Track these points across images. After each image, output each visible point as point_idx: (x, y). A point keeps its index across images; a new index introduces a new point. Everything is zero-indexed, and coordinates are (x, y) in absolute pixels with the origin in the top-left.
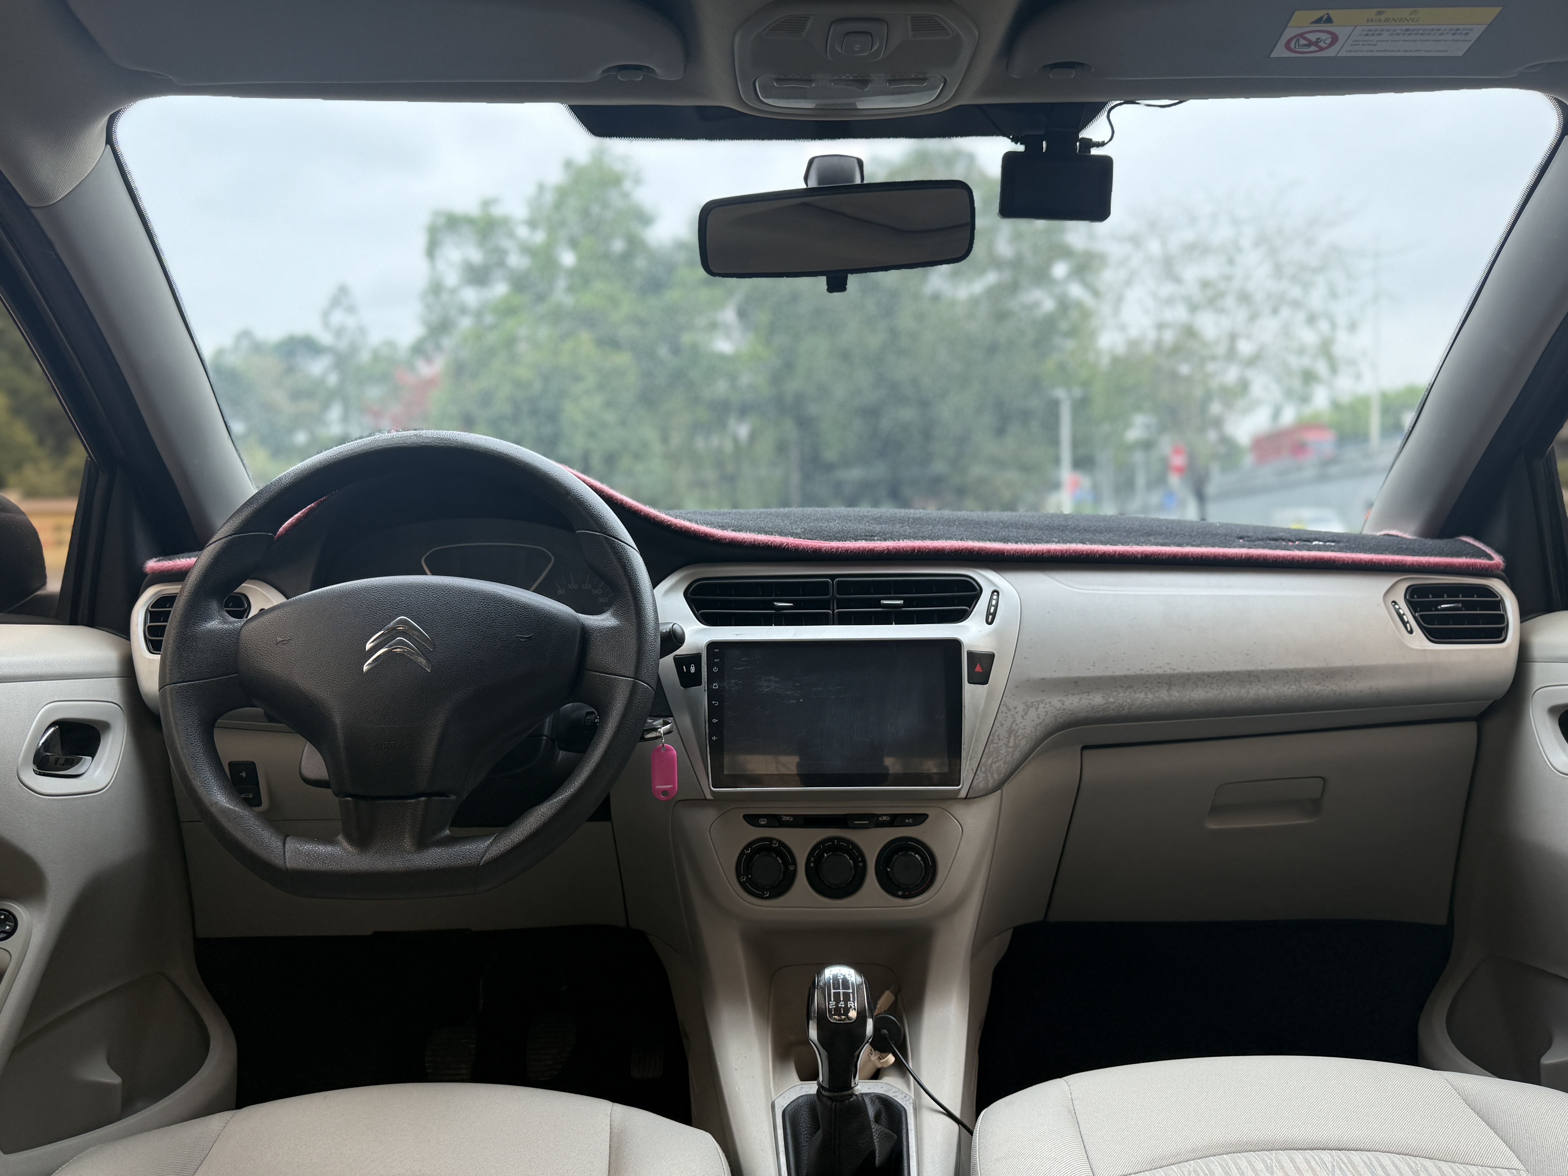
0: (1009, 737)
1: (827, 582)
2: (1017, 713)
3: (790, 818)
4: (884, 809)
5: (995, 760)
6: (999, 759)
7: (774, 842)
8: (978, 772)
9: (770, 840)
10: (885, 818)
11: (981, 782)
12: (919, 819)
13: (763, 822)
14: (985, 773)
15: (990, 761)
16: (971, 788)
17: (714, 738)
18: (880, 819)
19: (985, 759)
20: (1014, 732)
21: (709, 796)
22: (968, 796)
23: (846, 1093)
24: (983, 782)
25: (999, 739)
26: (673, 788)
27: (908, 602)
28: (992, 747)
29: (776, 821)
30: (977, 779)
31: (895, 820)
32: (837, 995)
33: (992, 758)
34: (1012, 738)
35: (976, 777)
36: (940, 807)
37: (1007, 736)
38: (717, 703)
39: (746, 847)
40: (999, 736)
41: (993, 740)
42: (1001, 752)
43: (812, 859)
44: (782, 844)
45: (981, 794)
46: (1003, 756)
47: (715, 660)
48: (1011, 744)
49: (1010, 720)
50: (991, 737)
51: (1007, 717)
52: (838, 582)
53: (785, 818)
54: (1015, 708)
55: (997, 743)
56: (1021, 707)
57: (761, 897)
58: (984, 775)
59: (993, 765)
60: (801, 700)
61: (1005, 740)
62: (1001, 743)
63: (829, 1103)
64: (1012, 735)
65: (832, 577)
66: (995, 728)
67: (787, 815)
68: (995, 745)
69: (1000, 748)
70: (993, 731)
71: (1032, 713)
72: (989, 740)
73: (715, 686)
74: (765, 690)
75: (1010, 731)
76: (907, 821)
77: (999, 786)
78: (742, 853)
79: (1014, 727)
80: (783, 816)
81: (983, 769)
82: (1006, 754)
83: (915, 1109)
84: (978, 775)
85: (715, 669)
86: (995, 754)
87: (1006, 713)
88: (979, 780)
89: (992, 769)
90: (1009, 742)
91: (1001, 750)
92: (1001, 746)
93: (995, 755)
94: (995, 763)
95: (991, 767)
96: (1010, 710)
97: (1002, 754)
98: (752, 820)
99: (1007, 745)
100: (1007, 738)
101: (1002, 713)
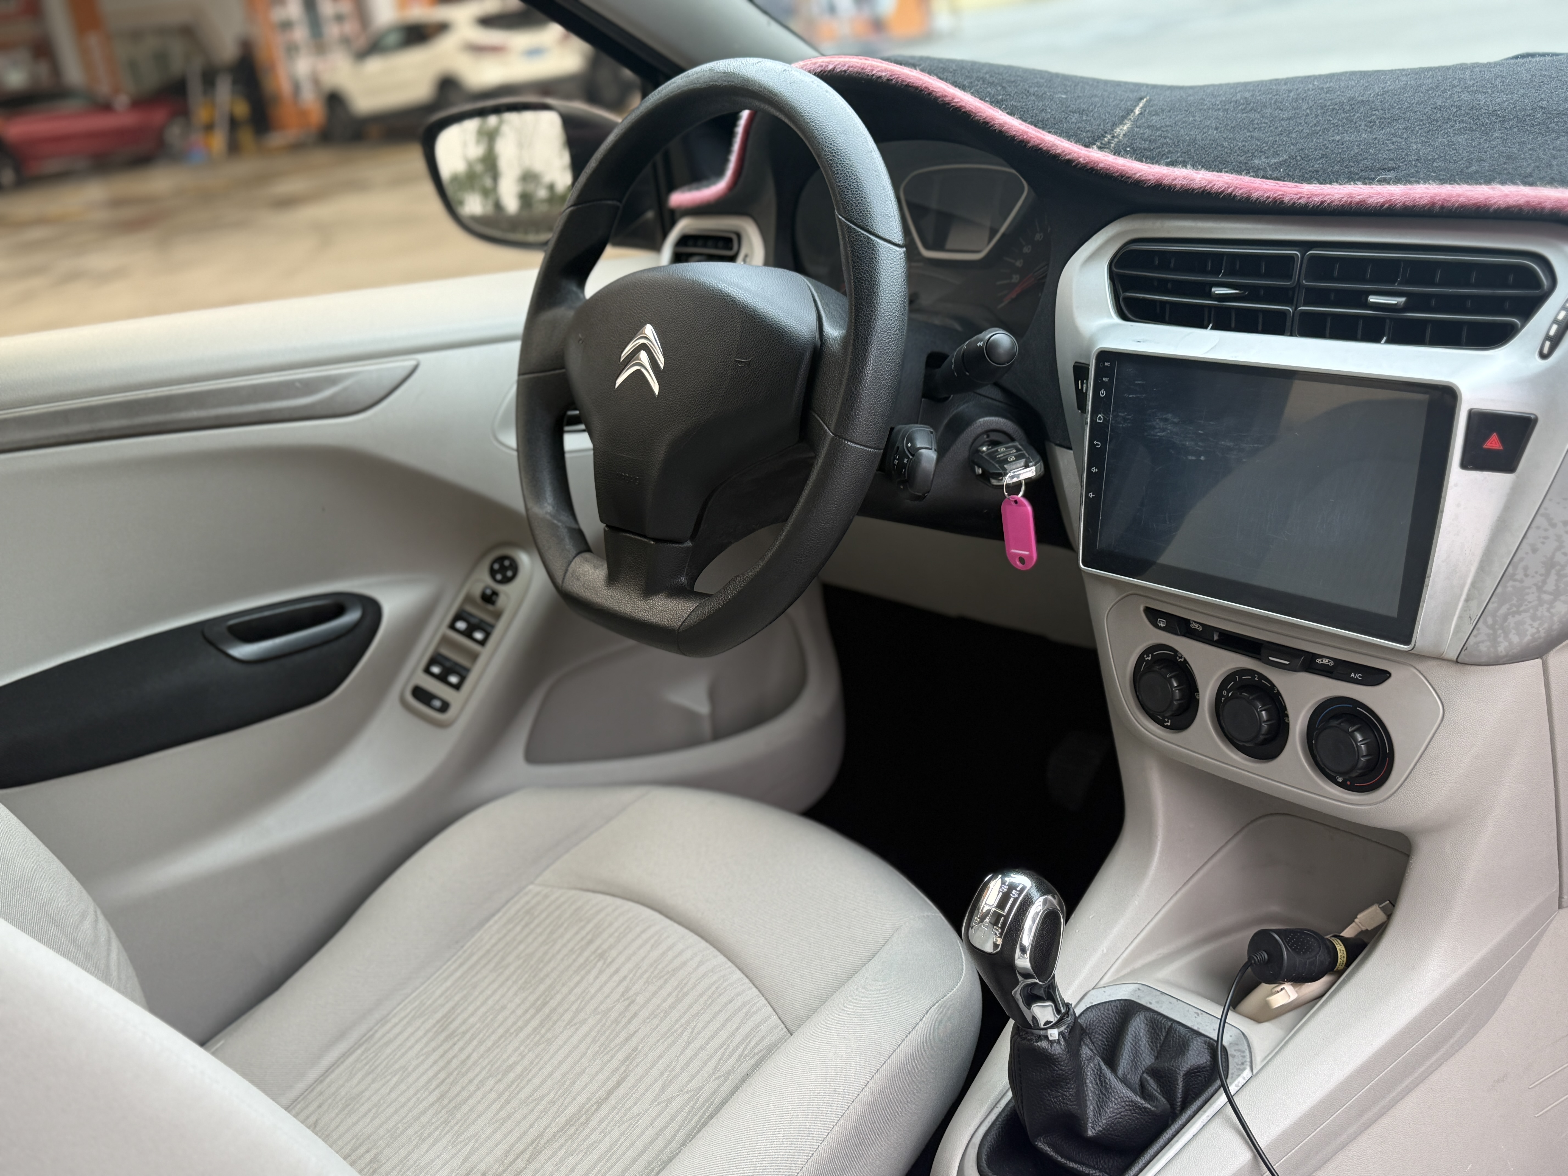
0: (1547, 574)
1: (1291, 258)
3: (1199, 627)
5: (1514, 609)
6: (1522, 609)
7: (1175, 654)
8: (1480, 625)
9: (1171, 650)
10: (1325, 661)
11: (1482, 642)
12: (1375, 676)
13: (1163, 623)
14: (1492, 627)
15: (1504, 610)
16: (1465, 648)
17: (1091, 495)
18: (1319, 661)
19: (1495, 605)
20: (1558, 568)
22: (1461, 660)
24: (1488, 643)
25: (1526, 575)
26: (1030, 556)
27: (1416, 302)
29: (1183, 625)
30: (1476, 636)
31: (1340, 670)
33: (1507, 606)
34: (1553, 577)
35: (1475, 632)
36: (1412, 666)
37: (1543, 571)
38: (1099, 445)
39: (1147, 652)
40: (1526, 569)
41: (1514, 575)
42: (1526, 597)
43: (1223, 693)
44: (1185, 660)
45: (1483, 660)
46: (1530, 605)
47: (1104, 379)
48: (1552, 587)
49: (1552, 544)
50: (1510, 569)
51: (1546, 538)
52: (1311, 255)
53: (1194, 626)
55: (1522, 581)
57: (1162, 724)
58: (1491, 632)
59: (1510, 617)
60: (1202, 458)
61: (1539, 578)
62: (1528, 582)
64: (1553, 572)
65: (1303, 246)
66: (1520, 554)
67: (1196, 622)
68: (1517, 584)
69: (1527, 591)
70: (1515, 560)
72: (1507, 573)
73: (1100, 418)
74: (1159, 434)
75: (1551, 565)
76: (1353, 675)
78: (1141, 659)
79: (1559, 558)
80: (1191, 622)
81: (1490, 621)
82: (1536, 603)
84: (1478, 630)
85: (1103, 393)
86: (1515, 599)
87: (1546, 530)
88: (1479, 639)
89: (1506, 624)
90: (1544, 582)
91: (1528, 594)
92: (1529, 588)
93: (1514, 602)
94: (1514, 614)
95: (1505, 618)
96: (1554, 525)
97: (1530, 602)
98: (1152, 616)
99: (1540, 589)
100: (1541, 575)
101: (1538, 528)
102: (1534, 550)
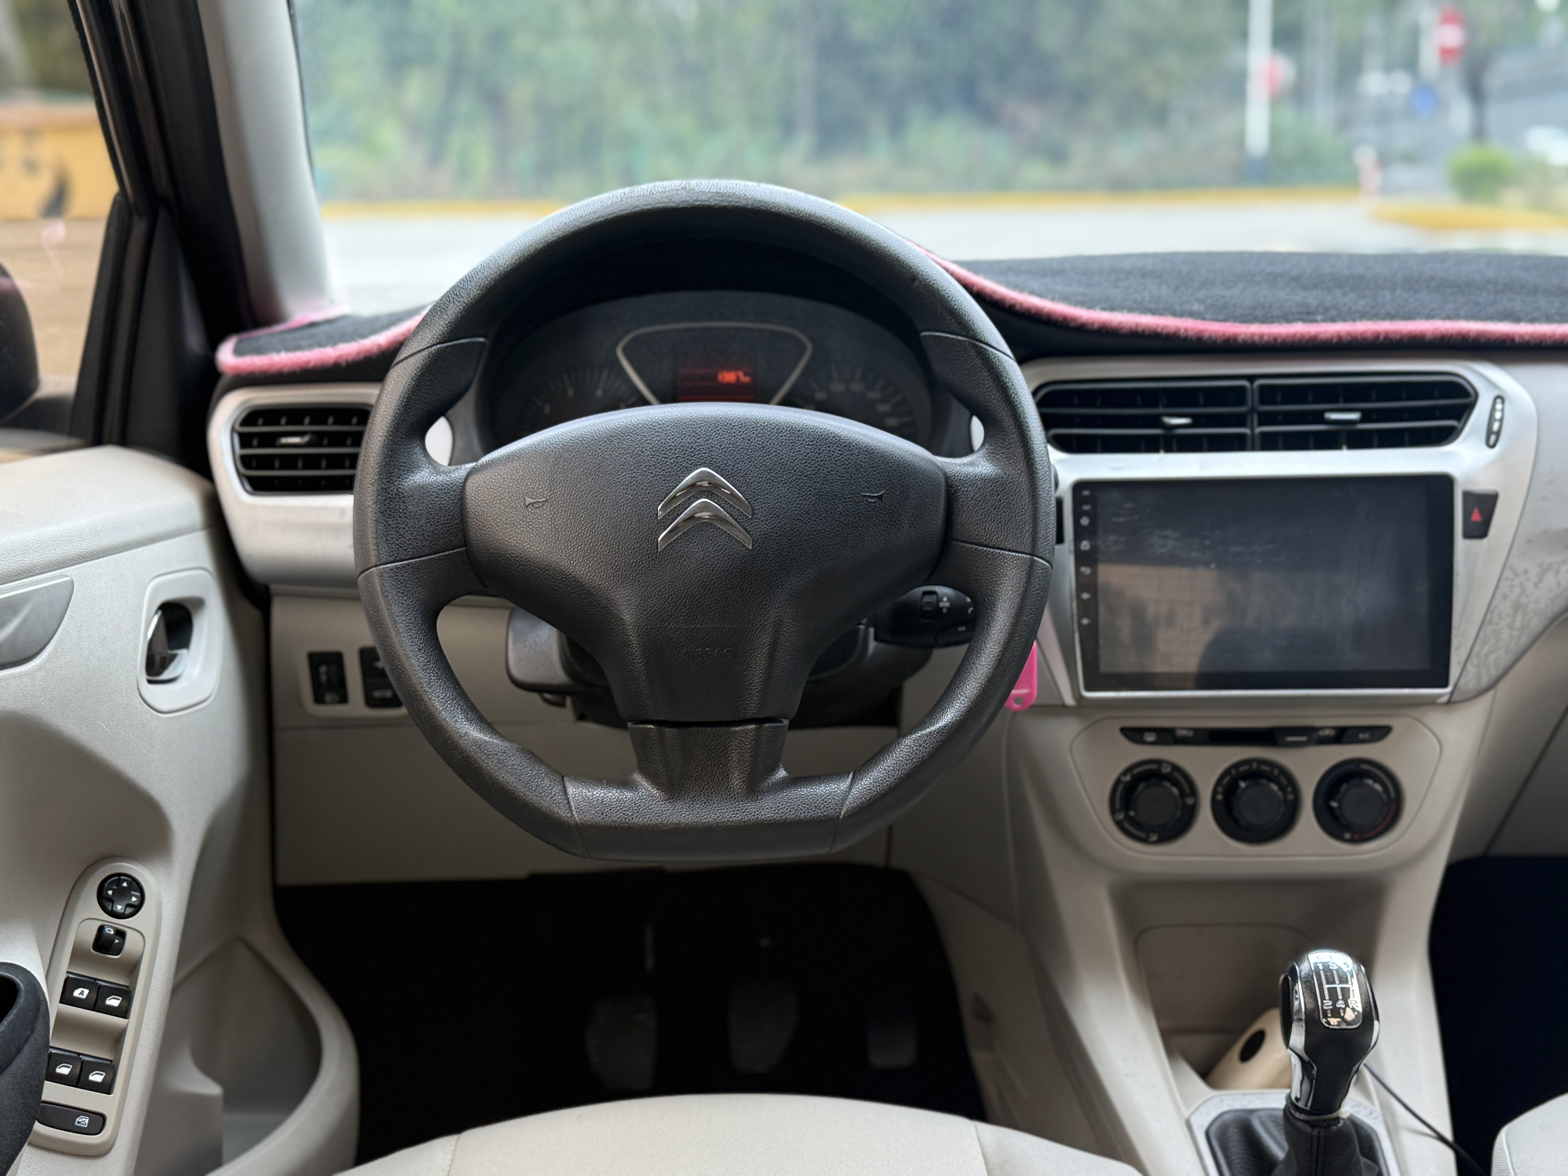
0: (1514, 616)
1: (1242, 389)
2: (1528, 579)
3: (1188, 732)
4: (1329, 721)
5: (1493, 647)
6: (1498, 646)
7: (1165, 765)
8: (1469, 666)
9: (1159, 762)
10: (1328, 732)
11: (1471, 679)
12: (1380, 733)
13: (1150, 737)
15: (1486, 649)
16: (1457, 688)
17: (1085, 621)
18: (1322, 733)
19: (1479, 647)
20: (1523, 607)
21: (1069, 700)
22: (1454, 699)
23: (1330, 1116)
24: (1475, 679)
25: (1500, 619)
26: (1031, 694)
27: (1367, 417)
28: (1489, 629)
29: (1167, 736)
30: (1465, 677)
31: (1342, 736)
32: (1333, 992)
33: (1486, 646)
34: (1520, 615)
35: (1465, 673)
36: (1409, 716)
37: (1512, 613)
38: (1088, 571)
39: (1124, 773)
40: (1500, 613)
41: (1491, 620)
42: (1502, 636)
43: (1220, 789)
44: (1175, 768)
45: (1470, 695)
46: (1503, 641)
47: (1084, 508)
48: (1518, 624)
49: (1517, 590)
50: (1489, 616)
51: (1512, 585)
52: (1262, 388)
53: (1181, 733)
54: (1526, 572)
55: (1497, 624)
56: (1534, 571)
57: (1145, 841)
58: (1477, 668)
59: (1490, 655)
60: (1213, 566)
61: (1509, 618)
62: (1502, 621)
63: (1308, 1129)
64: (1520, 611)
65: (1251, 378)
66: (1495, 603)
67: (1184, 729)
68: (1494, 627)
69: (1500, 631)
70: (1492, 607)
71: (1550, 579)
72: (1486, 620)
73: (1084, 546)
74: (1160, 551)
75: (1517, 606)
76: (1361, 736)
77: (1492, 685)
78: (1118, 782)
79: (1523, 600)
80: (1178, 730)
81: (1474, 663)
82: (1509, 636)
83: (1388, 1130)
84: (1467, 670)
85: (1084, 521)
86: (1493, 639)
87: (1512, 579)
88: (1468, 678)
89: (1487, 661)
90: (1513, 622)
92: (1503, 628)
94: (1492, 652)
95: (1487, 656)
96: (1517, 574)
97: (1502, 639)
98: (1134, 734)
99: (1511, 627)
100: (1511, 616)
101: (1507, 579)
102: (1505, 597)
